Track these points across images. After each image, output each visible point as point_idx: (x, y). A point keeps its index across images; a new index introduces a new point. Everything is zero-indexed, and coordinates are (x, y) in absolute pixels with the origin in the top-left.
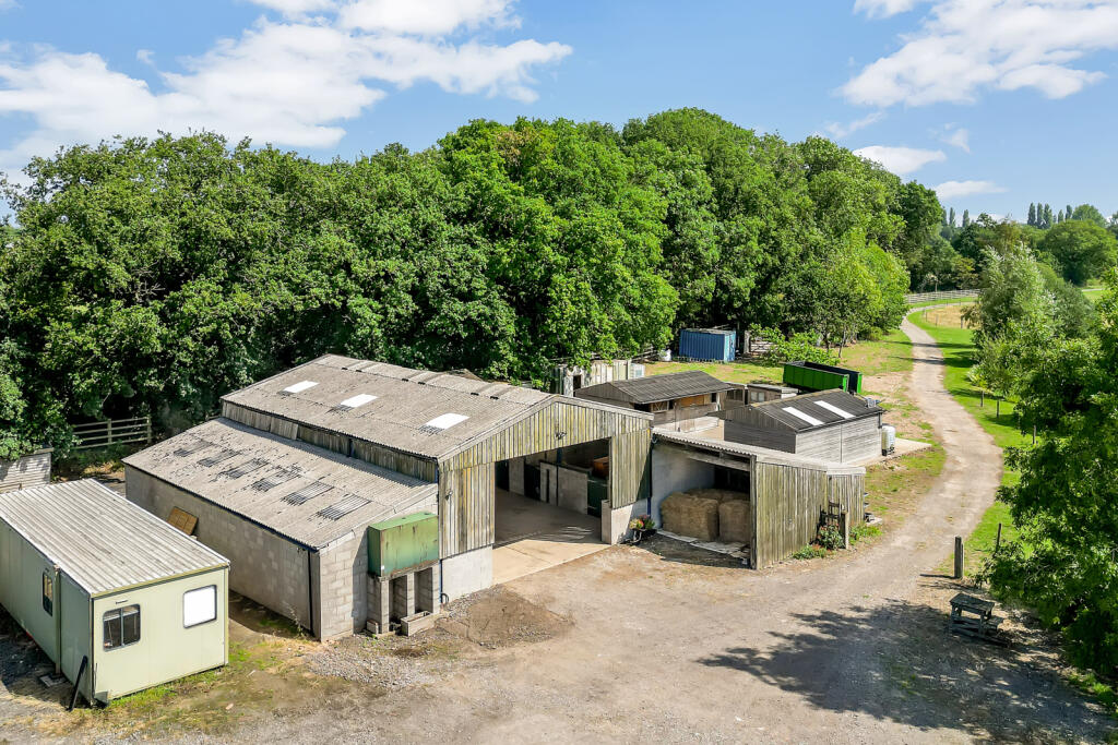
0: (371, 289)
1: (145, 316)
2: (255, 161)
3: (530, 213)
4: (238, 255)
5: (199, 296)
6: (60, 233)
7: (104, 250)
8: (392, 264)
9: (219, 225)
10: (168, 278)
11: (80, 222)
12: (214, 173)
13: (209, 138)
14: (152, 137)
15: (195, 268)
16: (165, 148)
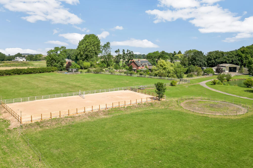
0: (228, 60)
1: (213, 61)
2: (221, 52)
3: (242, 55)
4: (219, 58)
5: (216, 60)
6: (209, 57)
7: (212, 57)
8: (230, 59)
9: (218, 56)
10: (215, 59)
11: (210, 56)
12: (218, 53)
13: (218, 51)
14: (214, 51)
15: (216, 58)
16: (215, 51)
